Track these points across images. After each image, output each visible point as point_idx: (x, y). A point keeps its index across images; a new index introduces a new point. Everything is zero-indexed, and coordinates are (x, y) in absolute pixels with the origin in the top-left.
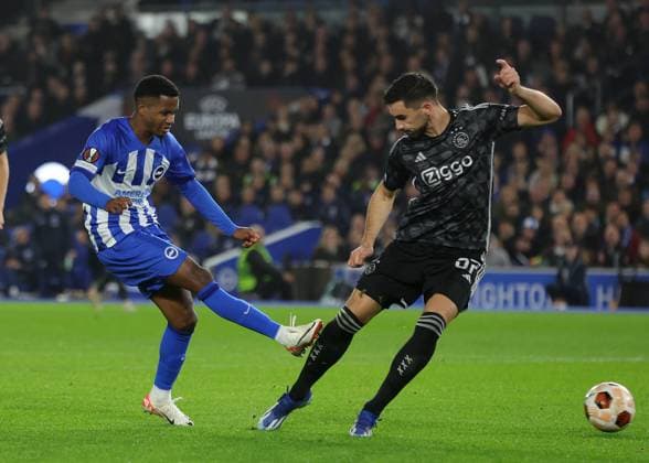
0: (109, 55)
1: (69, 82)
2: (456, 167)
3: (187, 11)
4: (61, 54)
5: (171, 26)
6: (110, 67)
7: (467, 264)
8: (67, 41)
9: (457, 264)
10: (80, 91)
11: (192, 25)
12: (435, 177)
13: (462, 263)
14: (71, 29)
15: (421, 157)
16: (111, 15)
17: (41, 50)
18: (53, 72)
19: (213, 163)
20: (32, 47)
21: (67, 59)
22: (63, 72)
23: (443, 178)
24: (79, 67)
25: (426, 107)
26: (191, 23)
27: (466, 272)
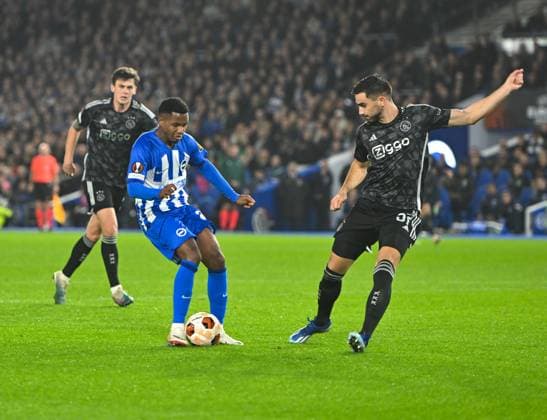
0: (478, 67)
1: (450, 87)
2: (397, 145)
3: (535, 37)
4: (447, 68)
5: (523, 48)
6: (478, 75)
7: (404, 217)
8: (451, 58)
9: (398, 218)
10: (457, 92)
11: (538, 47)
12: (381, 151)
13: (401, 217)
14: (455, 51)
15: (374, 138)
16: (483, 41)
17: (434, 64)
18: (441, 79)
19: (541, 141)
20: (429, 62)
21: (452, 71)
22: (448, 79)
23: (386, 153)
24: (459, 76)
25: (381, 100)
26: (537, 46)
27: (404, 224)
